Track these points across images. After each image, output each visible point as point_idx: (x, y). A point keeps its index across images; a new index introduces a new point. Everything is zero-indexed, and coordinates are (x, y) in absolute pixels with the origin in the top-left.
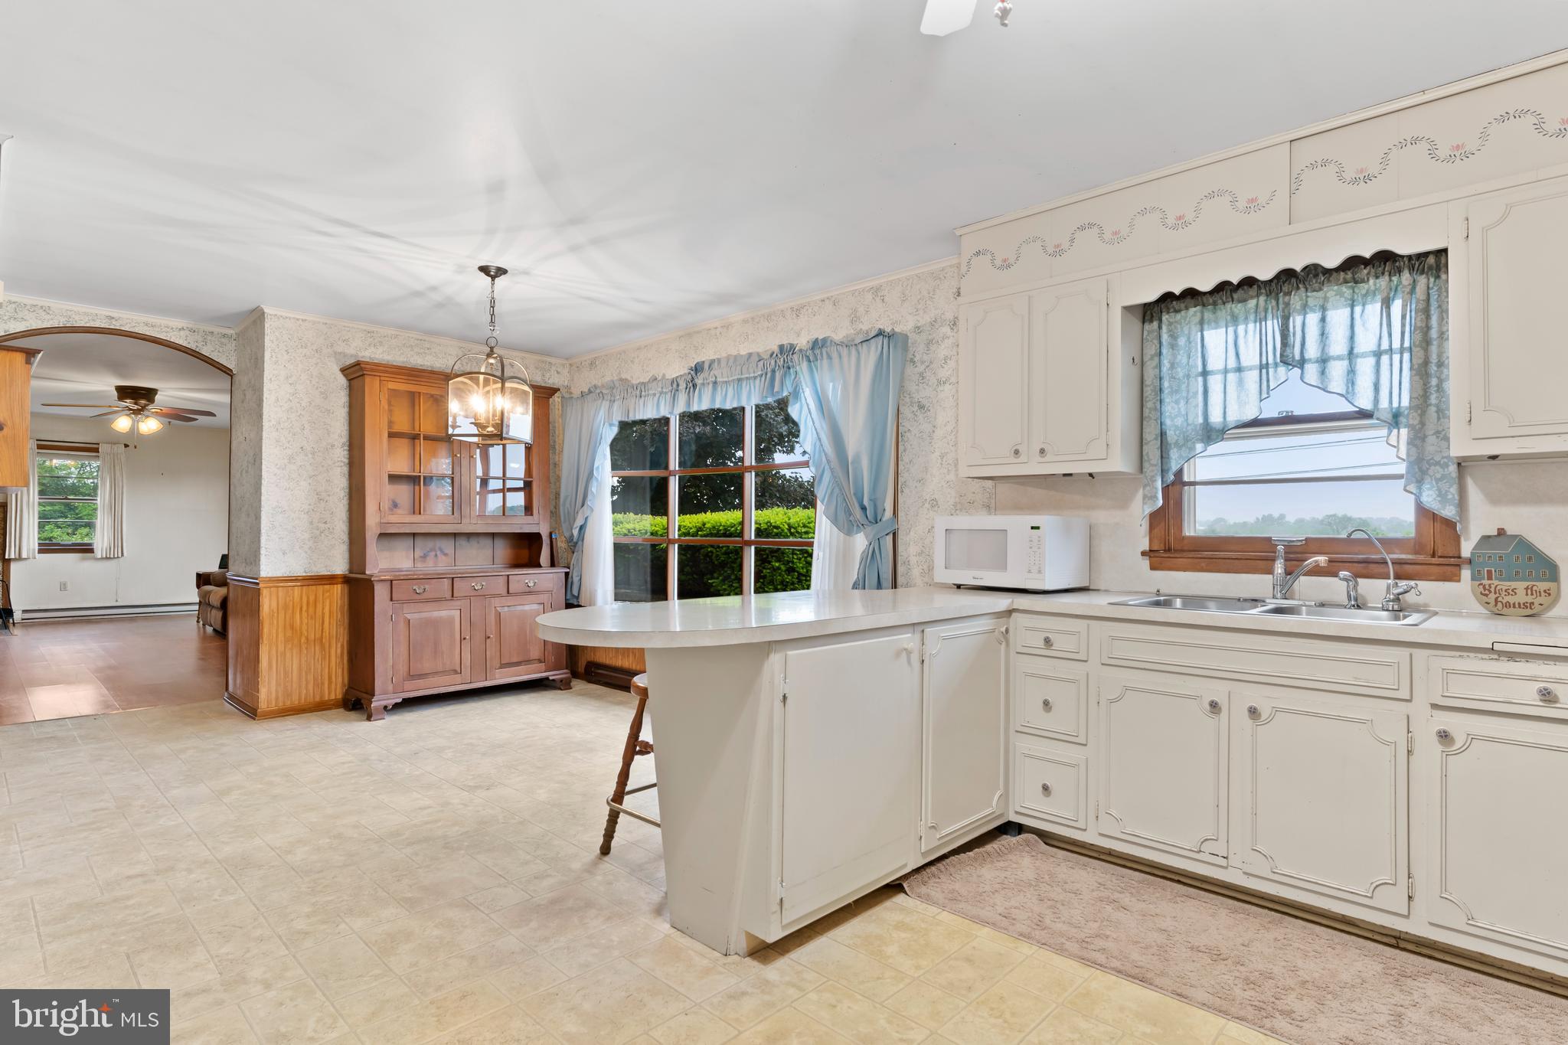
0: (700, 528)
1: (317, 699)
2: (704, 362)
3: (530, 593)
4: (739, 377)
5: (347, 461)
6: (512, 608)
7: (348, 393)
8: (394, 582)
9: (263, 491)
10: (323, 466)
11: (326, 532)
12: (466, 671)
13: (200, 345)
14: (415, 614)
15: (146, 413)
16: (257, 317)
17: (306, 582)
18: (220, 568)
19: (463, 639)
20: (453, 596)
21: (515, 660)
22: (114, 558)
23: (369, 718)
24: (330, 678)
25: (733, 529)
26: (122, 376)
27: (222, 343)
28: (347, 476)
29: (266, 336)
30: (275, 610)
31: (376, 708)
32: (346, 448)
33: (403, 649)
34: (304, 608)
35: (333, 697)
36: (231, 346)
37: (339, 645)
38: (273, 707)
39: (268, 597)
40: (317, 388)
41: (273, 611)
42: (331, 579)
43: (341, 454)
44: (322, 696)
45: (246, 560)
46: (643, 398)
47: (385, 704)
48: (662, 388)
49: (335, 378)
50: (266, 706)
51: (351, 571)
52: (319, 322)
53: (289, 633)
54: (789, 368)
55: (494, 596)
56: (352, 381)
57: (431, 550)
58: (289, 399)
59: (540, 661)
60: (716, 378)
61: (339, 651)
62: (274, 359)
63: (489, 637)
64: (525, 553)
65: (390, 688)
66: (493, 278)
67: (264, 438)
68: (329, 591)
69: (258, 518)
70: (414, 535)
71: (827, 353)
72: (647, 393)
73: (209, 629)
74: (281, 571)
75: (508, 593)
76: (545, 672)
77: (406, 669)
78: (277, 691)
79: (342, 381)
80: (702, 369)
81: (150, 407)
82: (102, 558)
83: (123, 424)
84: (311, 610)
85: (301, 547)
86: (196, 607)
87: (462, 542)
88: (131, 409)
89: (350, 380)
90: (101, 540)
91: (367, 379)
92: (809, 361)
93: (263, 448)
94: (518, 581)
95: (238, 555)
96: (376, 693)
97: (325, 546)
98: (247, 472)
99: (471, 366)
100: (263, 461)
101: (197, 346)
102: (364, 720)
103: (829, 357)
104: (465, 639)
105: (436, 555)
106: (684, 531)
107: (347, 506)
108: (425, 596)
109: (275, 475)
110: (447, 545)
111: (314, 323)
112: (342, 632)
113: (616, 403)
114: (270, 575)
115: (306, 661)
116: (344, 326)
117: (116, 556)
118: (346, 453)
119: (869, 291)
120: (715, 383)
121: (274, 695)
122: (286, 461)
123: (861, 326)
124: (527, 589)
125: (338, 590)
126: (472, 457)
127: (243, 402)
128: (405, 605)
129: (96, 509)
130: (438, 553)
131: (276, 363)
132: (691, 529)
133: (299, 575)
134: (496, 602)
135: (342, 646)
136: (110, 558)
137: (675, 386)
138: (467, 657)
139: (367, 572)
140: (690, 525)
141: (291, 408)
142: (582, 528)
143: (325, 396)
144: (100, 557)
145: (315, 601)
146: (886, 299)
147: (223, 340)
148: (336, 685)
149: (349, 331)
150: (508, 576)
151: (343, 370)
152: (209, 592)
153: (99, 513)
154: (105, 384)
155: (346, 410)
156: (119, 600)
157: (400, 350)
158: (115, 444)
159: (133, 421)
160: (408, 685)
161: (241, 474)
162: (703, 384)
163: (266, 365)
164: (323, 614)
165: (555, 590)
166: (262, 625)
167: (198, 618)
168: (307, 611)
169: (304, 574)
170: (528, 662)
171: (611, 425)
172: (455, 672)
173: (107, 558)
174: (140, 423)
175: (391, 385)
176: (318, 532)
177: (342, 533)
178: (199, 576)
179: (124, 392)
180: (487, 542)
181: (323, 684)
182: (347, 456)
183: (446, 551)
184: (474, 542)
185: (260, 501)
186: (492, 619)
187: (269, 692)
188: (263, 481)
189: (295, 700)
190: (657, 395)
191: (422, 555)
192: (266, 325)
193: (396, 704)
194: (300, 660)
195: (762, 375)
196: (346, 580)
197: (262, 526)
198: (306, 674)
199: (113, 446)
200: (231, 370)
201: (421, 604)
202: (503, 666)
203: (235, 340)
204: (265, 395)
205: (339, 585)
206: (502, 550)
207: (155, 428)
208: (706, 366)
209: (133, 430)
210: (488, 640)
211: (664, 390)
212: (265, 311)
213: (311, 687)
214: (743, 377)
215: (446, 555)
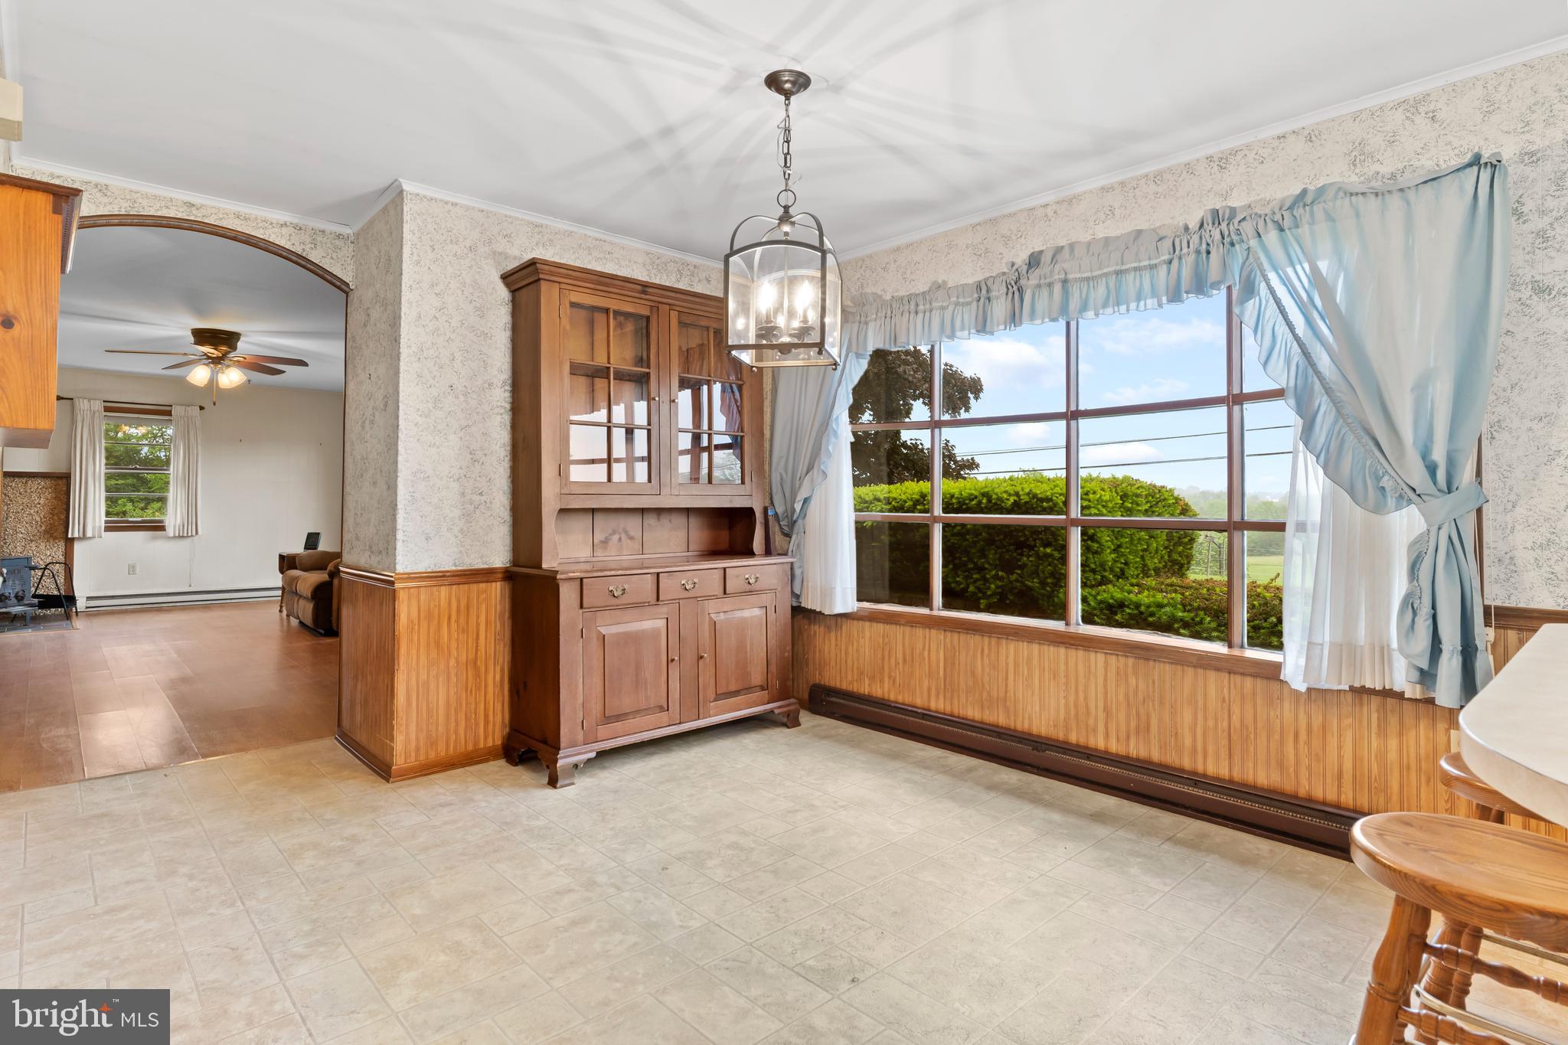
0: (918, 501)
1: (470, 747)
2: (1041, 252)
3: (750, 592)
4: (1118, 268)
5: (508, 406)
6: (729, 615)
7: (510, 310)
8: (584, 580)
9: (400, 448)
10: (478, 413)
11: (482, 507)
12: (674, 706)
13: (307, 248)
14: (611, 627)
15: (226, 362)
16: (392, 200)
17: (456, 580)
18: (306, 548)
19: (670, 661)
20: (658, 600)
21: (733, 688)
22: (188, 536)
23: (553, 782)
24: (486, 716)
25: (974, 502)
26: (200, 312)
27: (336, 247)
28: (509, 428)
29: (404, 225)
30: (416, 622)
31: (564, 768)
32: (508, 388)
33: (597, 680)
34: (454, 618)
35: (490, 743)
36: (348, 250)
37: (498, 669)
38: (412, 761)
39: (406, 603)
40: (471, 302)
41: (412, 622)
42: (483, 575)
43: (500, 397)
44: (476, 743)
45: (371, 547)
46: (920, 315)
47: (575, 762)
48: (958, 297)
49: (494, 288)
50: (403, 761)
51: (515, 562)
52: (474, 208)
53: (434, 654)
54: (1232, 244)
55: (709, 598)
56: (517, 293)
57: (614, 532)
58: (435, 317)
59: (763, 688)
60: (1066, 274)
61: (498, 677)
62: (415, 258)
63: (702, 657)
64: (725, 535)
65: (580, 736)
66: (787, 95)
67: (401, 370)
68: (485, 591)
69: (392, 487)
70: (593, 511)
71: (1326, 211)
72: (928, 306)
73: (294, 622)
74: (424, 565)
75: (725, 593)
76: (768, 703)
77: (599, 707)
78: (418, 739)
79: (503, 293)
80: (1038, 264)
81: (231, 355)
82: (175, 537)
83: (200, 375)
84: (462, 620)
85: (450, 529)
86: (279, 593)
87: (651, 520)
88: (209, 358)
89: (513, 292)
90: (173, 517)
91: (544, 286)
92: (1282, 230)
93: (401, 385)
94: (737, 576)
95: (357, 539)
96: (562, 745)
97: (481, 528)
98: (372, 422)
99: (660, 279)
100: (400, 404)
101: (304, 250)
102: (543, 786)
103: (1330, 218)
104: (673, 660)
105: (620, 539)
106: (896, 505)
107: (509, 471)
108: (625, 600)
109: (416, 424)
110: (633, 524)
111: (468, 208)
112: (502, 649)
113: (871, 325)
114: (408, 570)
115: (456, 693)
116: (506, 216)
117: (190, 534)
118: (508, 394)
119: (1396, 107)
120: (1065, 282)
121: (413, 745)
122: (430, 406)
123: (1377, 167)
124: (748, 587)
125: (497, 591)
126: (674, 401)
127: (365, 326)
128: (598, 613)
129: (168, 483)
130: (623, 536)
131: (418, 262)
132: (905, 502)
133: (447, 569)
134: (711, 606)
135: (502, 670)
136: (183, 537)
137: (984, 291)
138: (675, 685)
139: (544, 566)
140: (903, 497)
141: (438, 329)
142: (806, 501)
143: (481, 311)
144: (172, 535)
145: (468, 607)
146: (1440, 116)
147: (337, 242)
148: (494, 725)
149: (512, 223)
150: (725, 569)
151: (506, 278)
152: (296, 579)
153: (171, 487)
154: (179, 326)
155: (508, 334)
156: (192, 585)
157: (574, 253)
158: (189, 406)
159: (213, 372)
160: (603, 731)
161: (363, 427)
162: (1039, 286)
163: (405, 266)
164: (478, 624)
165: (779, 589)
166: (399, 644)
167: (281, 607)
168: (457, 621)
169: (454, 568)
170: (748, 689)
171: (858, 356)
172: (661, 709)
173: (180, 537)
174: (220, 375)
175: (575, 297)
176: (472, 508)
177: (502, 509)
178: (282, 557)
179: (203, 336)
180: (680, 520)
181: (477, 725)
182: (509, 400)
183: (632, 533)
184: (665, 520)
185: (396, 462)
186: (706, 629)
187: (407, 741)
188: (400, 434)
189: (442, 751)
190: (951, 308)
191: (603, 539)
192: (406, 209)
193: (589, 760)
194: (448, 690)
195: (1170, 262)
196: (508, 575)
197: (399, 498)
198: (456, 711)
199: (188, 408)
200: (347, 285)
201: (618, 612)
202: (719, 697)
203: (352, 243)
204: (404, 309)
205: (499, 584)
206: (698, 534)
207: (237, 380)
208: (1046, 258)
209: (212, 382)
210: (701, 662)
211: (961, 300)
212: (405, 187)
213: (462, 731)
214: (1124, 267)
215: (631, 538)
